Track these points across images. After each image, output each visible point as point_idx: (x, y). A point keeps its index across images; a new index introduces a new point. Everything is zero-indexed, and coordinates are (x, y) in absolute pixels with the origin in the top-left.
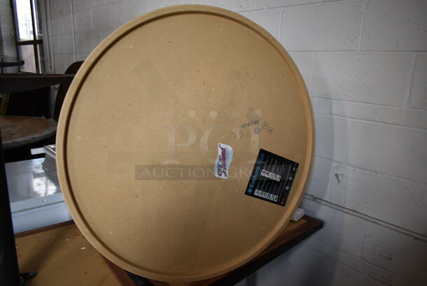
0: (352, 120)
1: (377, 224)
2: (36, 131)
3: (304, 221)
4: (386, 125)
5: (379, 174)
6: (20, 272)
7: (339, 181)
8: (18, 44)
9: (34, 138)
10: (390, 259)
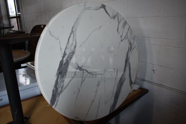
0: (159, 46)
1: (172, 90)
2: (21, 56)
3: (140, 90)
4: (175, 48)
5: (172, 69)
6: (24, 117)
7: (154, 73)
8: (9, 18)
9: (20, 59)
10: (178, 104)
